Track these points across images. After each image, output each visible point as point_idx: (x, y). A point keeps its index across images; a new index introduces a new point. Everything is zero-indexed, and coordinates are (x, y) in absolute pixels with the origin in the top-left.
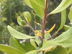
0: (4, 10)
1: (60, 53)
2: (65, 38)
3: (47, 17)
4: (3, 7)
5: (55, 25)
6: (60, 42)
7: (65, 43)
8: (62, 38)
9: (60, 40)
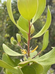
0: (8, 27)
1: (37, 68)
2: (47, 57)
3: (30, 39)
4: (7, 24)
5: (38, 46)
6: (43, 61)
7: (46, 62)
8: (45, 57)
9: (43, 59)
